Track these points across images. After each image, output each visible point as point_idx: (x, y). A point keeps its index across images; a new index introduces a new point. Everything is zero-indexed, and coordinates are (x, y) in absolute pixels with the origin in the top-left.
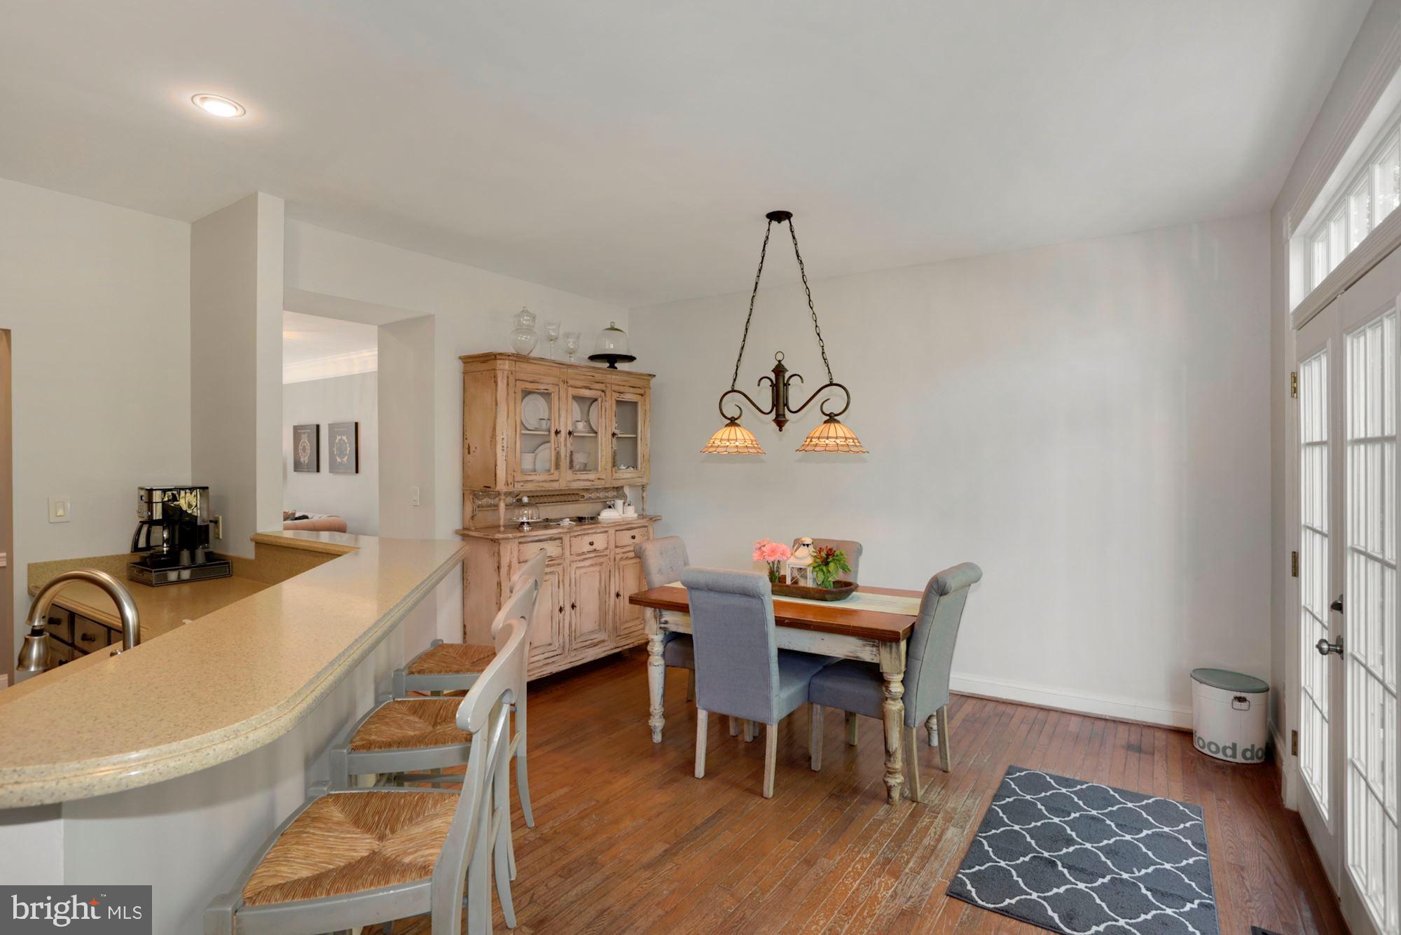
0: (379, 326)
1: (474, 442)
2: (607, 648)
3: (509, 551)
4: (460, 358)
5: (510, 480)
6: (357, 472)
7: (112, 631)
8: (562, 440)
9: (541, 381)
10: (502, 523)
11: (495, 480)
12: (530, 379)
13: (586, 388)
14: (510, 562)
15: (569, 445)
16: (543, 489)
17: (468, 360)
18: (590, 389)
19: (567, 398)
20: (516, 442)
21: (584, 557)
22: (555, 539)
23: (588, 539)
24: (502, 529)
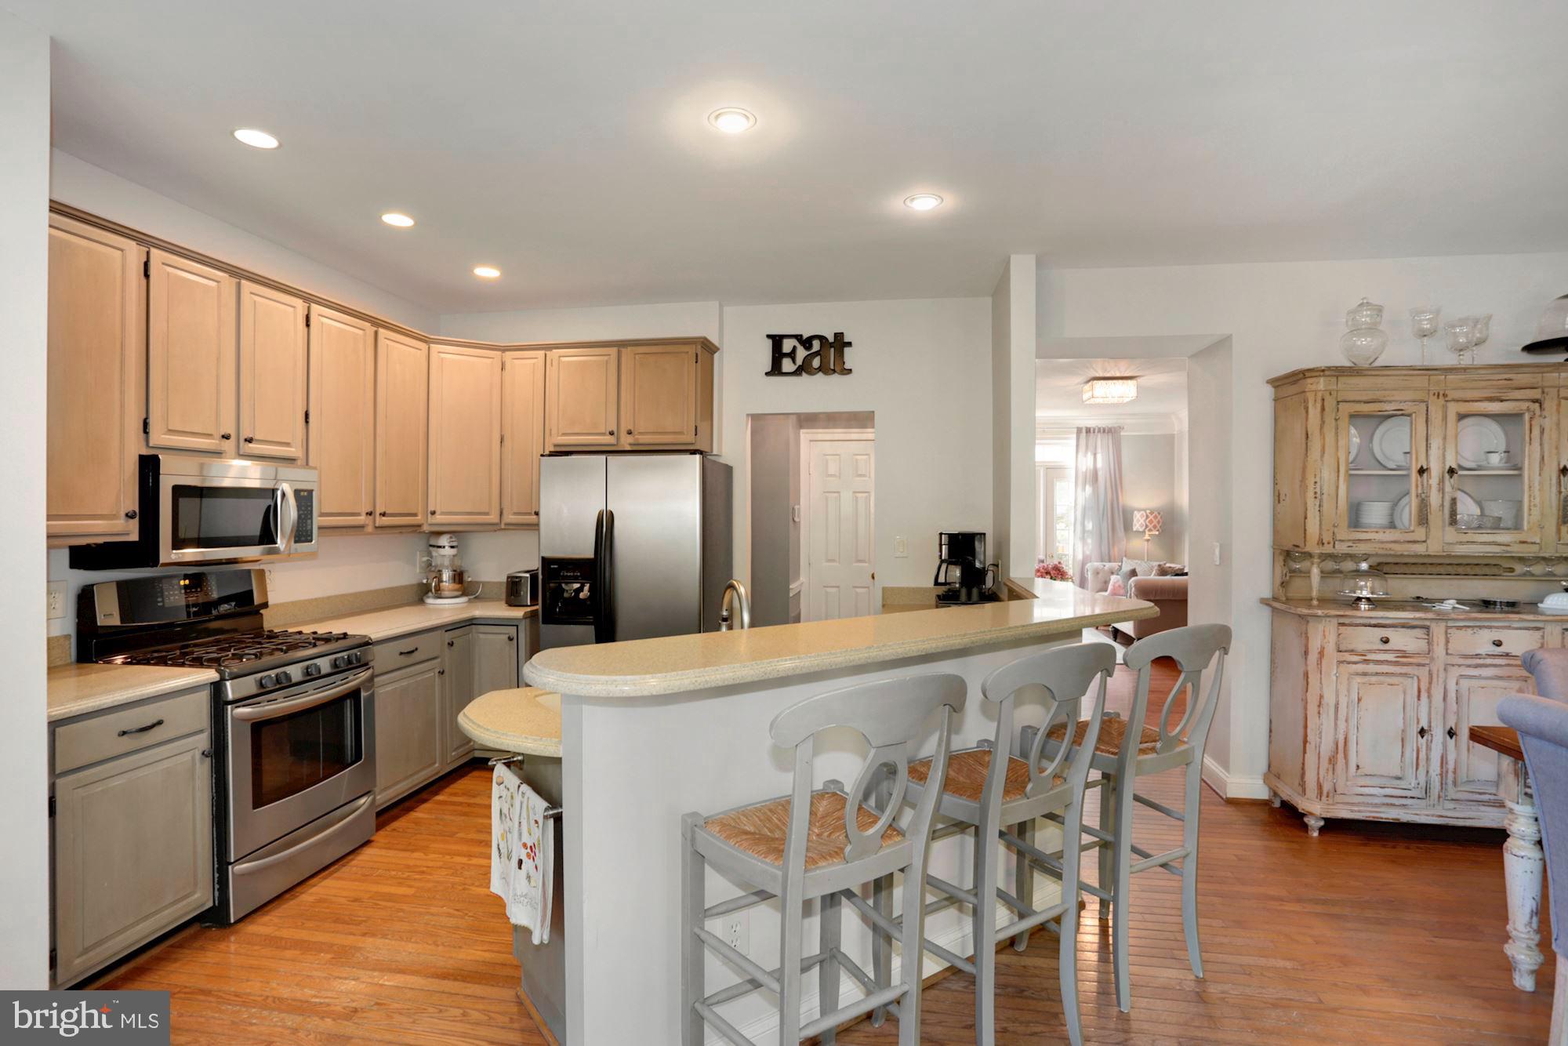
0: (1189, 358)
1: (1285, 490)
3: (1321, 633)
4: (1268, 382)
5: (1326, 538)
8: (1434, 481)
9: (1389, 399)
10: (1314, 594)
11: (1305, 537)
12: (1365, 398)
13: (1495, 399)
14: (1323, 648)
15: (1448, 488)
16: (1392, 553)
17: (1278, 383)
18: (1502, 401)
19: (1445, 418)
20: (1337, 487)
21: (1479, 662)
22: (1416, 626)
23: (1492, 634)
24: (1315, 602)
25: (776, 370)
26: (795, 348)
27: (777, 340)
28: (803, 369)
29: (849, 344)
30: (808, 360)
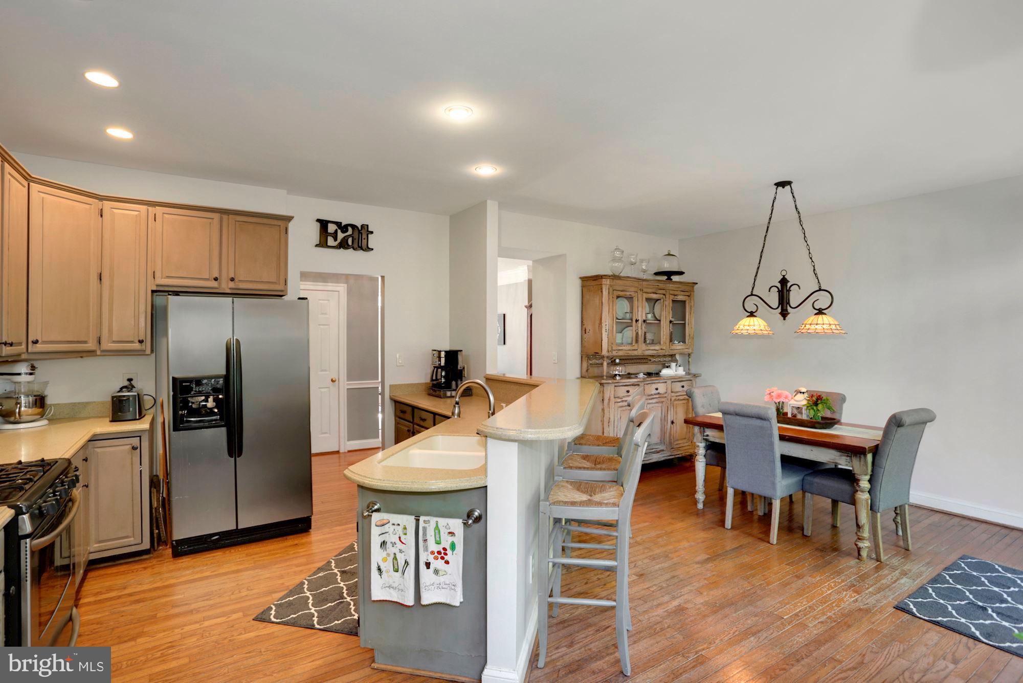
0: (533, 261)
1: (589, 327)
2: (666, 455)
3: (609, 391)
4: (580, 278)
5: (610, 349)
6: (504, 344)
7: (437, 416)
8: (640, 325)
9: (628, 290)
10: (605, 374)
11: (602, 349)
12: (621, 289)
13: (654, 293)
14: (610, 397)
15: (643, 328)
16: (629, 355)
17: (585, 280)
18: (656, 294)
19: (642, 300)
20: (613, 327)
21: (652, 397)
22: (635, 385)
23: (655, 386)
24: (605, 377)
25: (323, 244)
26: (336, 231)
27: (324, 224)
28: (343, 245)
29: (372, 233)
30: (345, 240)
